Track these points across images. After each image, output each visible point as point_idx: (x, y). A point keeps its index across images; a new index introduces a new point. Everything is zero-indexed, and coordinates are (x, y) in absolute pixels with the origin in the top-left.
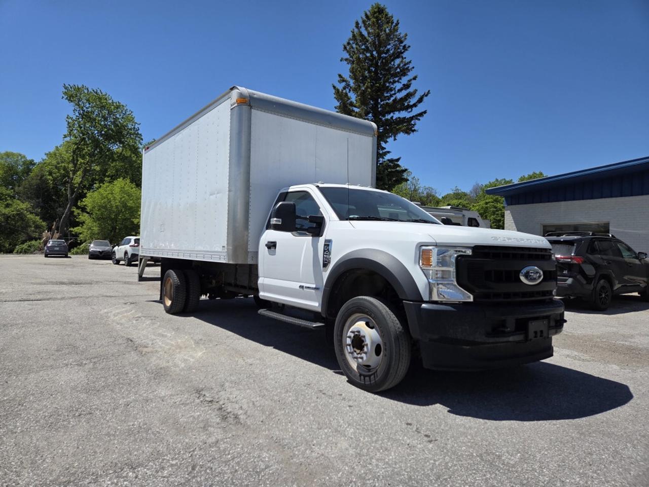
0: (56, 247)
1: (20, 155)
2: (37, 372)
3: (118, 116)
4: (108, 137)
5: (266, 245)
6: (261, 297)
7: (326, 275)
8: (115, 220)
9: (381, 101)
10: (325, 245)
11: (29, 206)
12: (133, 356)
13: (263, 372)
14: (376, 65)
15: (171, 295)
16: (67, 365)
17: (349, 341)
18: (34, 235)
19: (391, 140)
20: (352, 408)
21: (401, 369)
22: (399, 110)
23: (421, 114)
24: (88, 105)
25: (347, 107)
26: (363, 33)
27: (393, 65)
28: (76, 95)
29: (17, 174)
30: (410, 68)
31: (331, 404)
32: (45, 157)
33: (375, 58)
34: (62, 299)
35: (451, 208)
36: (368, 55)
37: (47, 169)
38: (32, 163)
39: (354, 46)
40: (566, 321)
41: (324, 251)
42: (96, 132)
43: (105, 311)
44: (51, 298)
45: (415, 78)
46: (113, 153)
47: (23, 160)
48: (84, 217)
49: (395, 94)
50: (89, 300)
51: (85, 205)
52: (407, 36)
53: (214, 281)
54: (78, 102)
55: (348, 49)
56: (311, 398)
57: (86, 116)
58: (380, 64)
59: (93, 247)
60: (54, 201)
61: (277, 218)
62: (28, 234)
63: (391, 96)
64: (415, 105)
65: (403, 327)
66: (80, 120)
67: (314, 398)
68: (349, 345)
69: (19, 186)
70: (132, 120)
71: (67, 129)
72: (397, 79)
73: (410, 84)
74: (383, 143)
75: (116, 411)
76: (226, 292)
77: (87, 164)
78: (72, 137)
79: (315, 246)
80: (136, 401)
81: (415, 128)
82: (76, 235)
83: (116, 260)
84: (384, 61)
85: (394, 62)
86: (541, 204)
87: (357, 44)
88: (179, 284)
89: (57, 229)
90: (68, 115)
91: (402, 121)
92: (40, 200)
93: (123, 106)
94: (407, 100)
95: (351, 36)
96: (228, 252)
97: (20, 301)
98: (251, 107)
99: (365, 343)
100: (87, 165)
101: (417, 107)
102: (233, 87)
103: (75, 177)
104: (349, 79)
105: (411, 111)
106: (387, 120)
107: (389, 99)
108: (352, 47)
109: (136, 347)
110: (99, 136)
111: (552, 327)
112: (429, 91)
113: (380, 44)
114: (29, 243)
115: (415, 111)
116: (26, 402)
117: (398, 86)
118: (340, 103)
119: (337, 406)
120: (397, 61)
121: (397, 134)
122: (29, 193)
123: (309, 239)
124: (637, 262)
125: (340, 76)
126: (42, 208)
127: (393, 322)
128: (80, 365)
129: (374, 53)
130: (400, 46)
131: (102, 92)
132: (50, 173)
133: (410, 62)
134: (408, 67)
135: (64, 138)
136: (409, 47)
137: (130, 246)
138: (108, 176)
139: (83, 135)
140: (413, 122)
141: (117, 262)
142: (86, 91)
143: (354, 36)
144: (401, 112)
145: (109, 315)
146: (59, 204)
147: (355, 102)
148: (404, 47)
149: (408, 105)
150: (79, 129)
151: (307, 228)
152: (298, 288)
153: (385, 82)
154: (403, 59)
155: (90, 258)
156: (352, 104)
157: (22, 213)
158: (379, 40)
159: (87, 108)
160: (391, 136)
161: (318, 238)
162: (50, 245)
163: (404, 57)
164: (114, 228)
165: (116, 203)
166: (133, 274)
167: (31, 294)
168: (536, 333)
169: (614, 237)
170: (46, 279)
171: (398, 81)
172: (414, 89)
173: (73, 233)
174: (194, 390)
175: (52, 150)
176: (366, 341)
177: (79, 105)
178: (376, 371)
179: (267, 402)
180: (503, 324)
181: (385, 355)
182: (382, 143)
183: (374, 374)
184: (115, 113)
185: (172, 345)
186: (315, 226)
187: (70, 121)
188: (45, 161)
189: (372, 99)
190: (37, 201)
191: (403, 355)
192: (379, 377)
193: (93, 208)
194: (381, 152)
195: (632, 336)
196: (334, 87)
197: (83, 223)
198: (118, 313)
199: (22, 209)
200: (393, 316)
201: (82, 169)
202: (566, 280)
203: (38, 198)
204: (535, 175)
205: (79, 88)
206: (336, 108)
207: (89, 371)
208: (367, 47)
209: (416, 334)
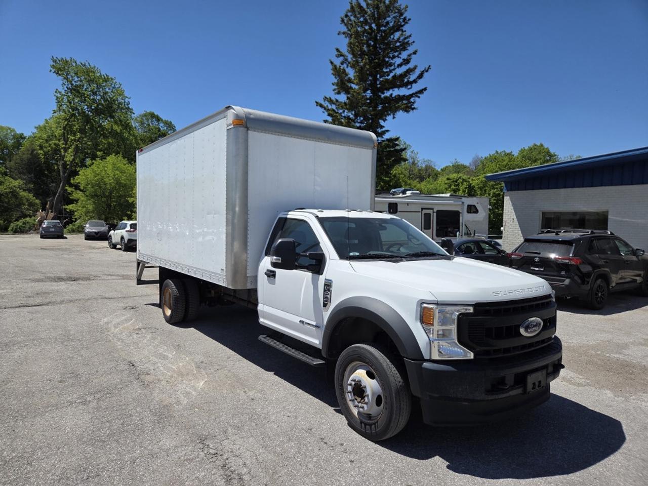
0: (51, 228)
1: (10, 129)
2: (42, 414)
3: (107, 90)
4: (98, 112)
5: (266, 274)
6: (261, 323)
7: (326, 315)
8: (110, 197)
9: (380, 77)
10: (325, 285)
11: (22, 183)
12: (135, 389)
13: (265, 410)
14: (375, 40)
15: (170, 304)
16: (71, 403)
17: (350, 388)
18: (28, 213)
19: (389, 118)
20: (353, 464)
21: (401, 422)
22: (399, 87)
23: (421, 92)
24: (76, 79)
25: (345, 84)
26: (362, 5)
27: (393, 39)
28: (64, 68)
29: (7, 149)
30: (410, 42)
31: (332, 457)
32: (35, 131)
33: (374, 31)
34: (62, 302)
35: (450, 195)
36: (367, 27)
37: (38, 143)
38: (22, 137)
39: (352, 18)
40: (563, 367)
41: (325, 291)
42: (86, 107)
43: (106, 320)
44: (50, 302)
45: (415, 53)
46: (103, 129)
47: (12, 134)
48: (77, 195)
49: (394, 69)
50: (88, 303)
51: (79, 183)
52: (407, 7)
53: (213, 292)
54: (67, 76)
55: (346, 21)
56: (312, 450)
57: (75, 90)
58: (380, 37)
59: (88, 228)
60: (46, 176)
61: (276, 256)
62: (22, 212)
63: (391, 71)
64: (415, 81)
65: (403, 380)
66: (69, 94)
67: (316, 450)
68: (350, 392)
69: (10, 161)
70: (121, 94)
71: (55, 105)
72: (396, 54)
73: (410, 59)
74: (382, 121)
75: (123, 471)
76: (225, 300)
77: (78, 141)
78: (61, 113)
79: (315, 283)
80: (142, 456)
81: (415, 106)
82: (72, 213)
83: (113, 244)
84: (383, 34)
85: (394, 36)
86: (541, 191)
87: (355, 16)
88: (178, 295)
89: (51, 208)
90: (57, 90)
91: (400, 98)
92: (33, 175)
93: (112, 79)
94: (407, 76)
95: (349, 8)
96: (227, 275)
97: (20, 307)
98: (248, 129)
99: (367, 394)
100: (78, 143)
101: (417, 84)
102: (229, 107)
103: (66, 154)
104: (346, 53)
105: (411, 88)
106: (386, 97)
107: (388, 75)
108: (350, 20)
109: (139, 375)
110: (88, 111)
111: (550, 373)
112: (430, 66)
113: (379, 17)
114: (23, 220)
115: (416, 88)
116: (35, 459)
117: (398, 61)
118: (338, 80)
119: (339, 461)
120: (397, 35)
121: (396, 112)
122: (20, 168)
123: (309, 275)
124: (634, 258)
125: (338, 50)
126: (34, 183)
127: (393, 376)
128: (84, 403)
129: (373, 25)
130: (400, 19)
131: (91, 65)
132: (41, 147)
133: (410, 36)
134: (409, 41)
135: (53, 113)
136: (410, 19)
137: (126, 231)
138: (100, 150)
139: (73, 111)
140: (412, 100)
141: (114, 246)
142: (74, 64)
143: (352, 7)
144: (401, 88)
145: (110, 325)
146: (52, 179)
147: (353, 78)
148: (405, 19)
149: (408, 81)
150: (68, 104)
151: (307, 265)
152: (299, 322)
153: (384, 57)
154: (403, 32)
155: (86, 239)
156: (350, 81)
157: (15, 190)
158: (378, 12)
159: (75, 82)
160: (390, 114)
161: (318, 275)
162: (45, 226)
163: (404, 30)
164: (109, 206)
165: (109, 181)
166: (131, 262)
167: (29, 297)
168: (534, 384)
169: (613, 234)
170: (45, 273)
171: (398, 56)
172: (414, 65)
173: (68, 210)
174: (198, 439)
175: (42, 123)
176: (367, 392)
177: (67, 79)
178: (377, 422)
179: (270, 457)
180: (502, 381)
181: (386, 409)
182: (380, 121)
183: (375, 424)
184: (104, 86)
185: (174, 371)
186: (314, 264)
187: (59, 95)
188: (35, 135)
189: (371, 74)
190: (30, 176)
191: (403, 409)
192: (379, 429)
193: (86, 185)
194: (380, 131)
195: (626, 346)
196: (332, 63)
197: (77, 201)
198: (118, 324)
199: (14, 186)
200: (394, 369)
201: (73, 147)
202: (563, 281)
203: (29, 173)
204: (536, 147)
205: (67, 62)
206: (333, 84)
207: (94, 412)
208: (366, 20)
209: (416, 390)
